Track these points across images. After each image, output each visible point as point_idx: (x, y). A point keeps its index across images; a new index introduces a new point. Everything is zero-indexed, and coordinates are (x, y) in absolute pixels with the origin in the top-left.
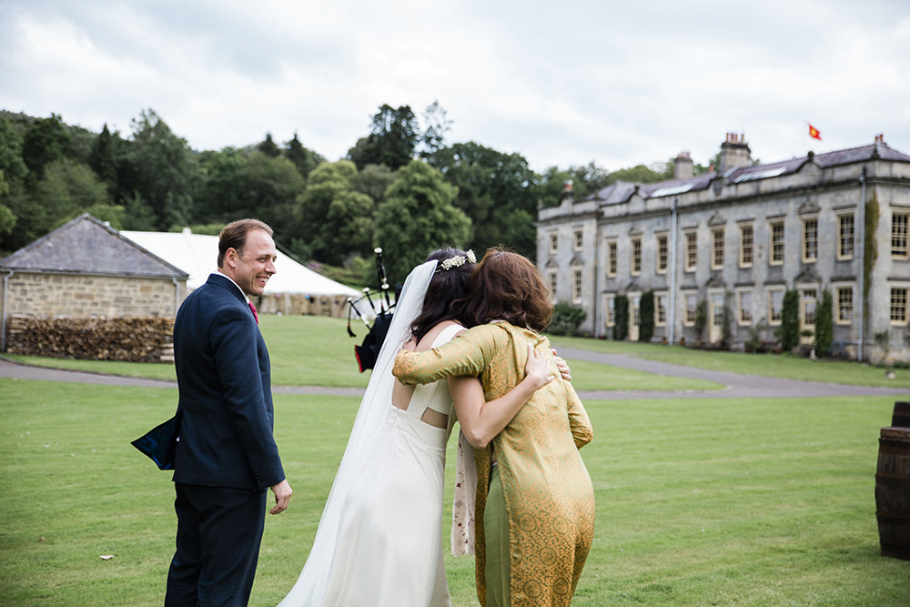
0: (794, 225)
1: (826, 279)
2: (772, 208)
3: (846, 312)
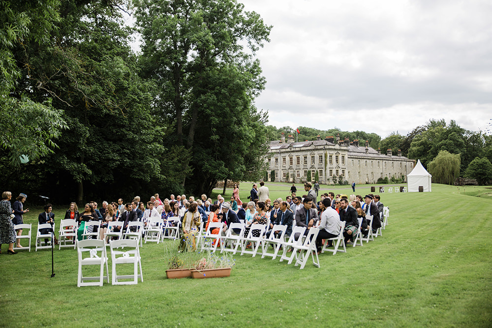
0: (309, 157)
1: (317, 168)
2: (304, 153)
3: (321, 175)
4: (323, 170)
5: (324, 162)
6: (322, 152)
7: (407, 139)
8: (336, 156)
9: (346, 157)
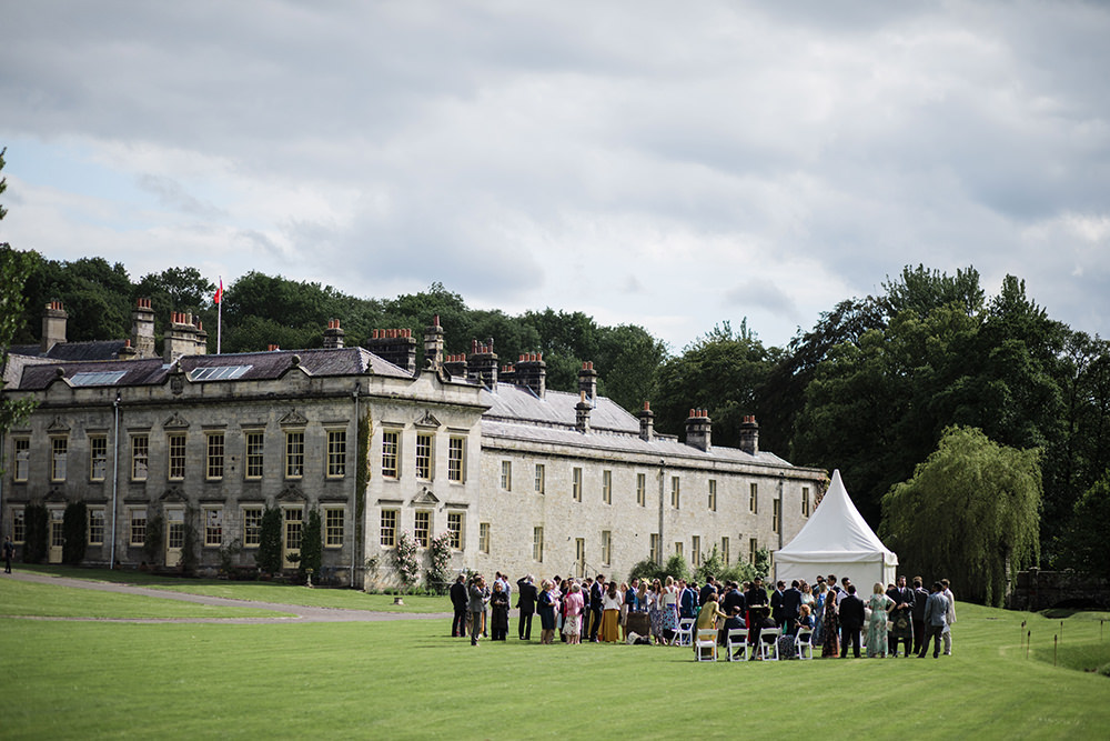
0: (274, 434)
1: (313, 500)
2: (248, 415)
3: (336, 535)
4: (348, 510)
5: (351, 466)
6: (344, 411)
7: (791, 363)
8: (421, 439)
9: (474, 443)
